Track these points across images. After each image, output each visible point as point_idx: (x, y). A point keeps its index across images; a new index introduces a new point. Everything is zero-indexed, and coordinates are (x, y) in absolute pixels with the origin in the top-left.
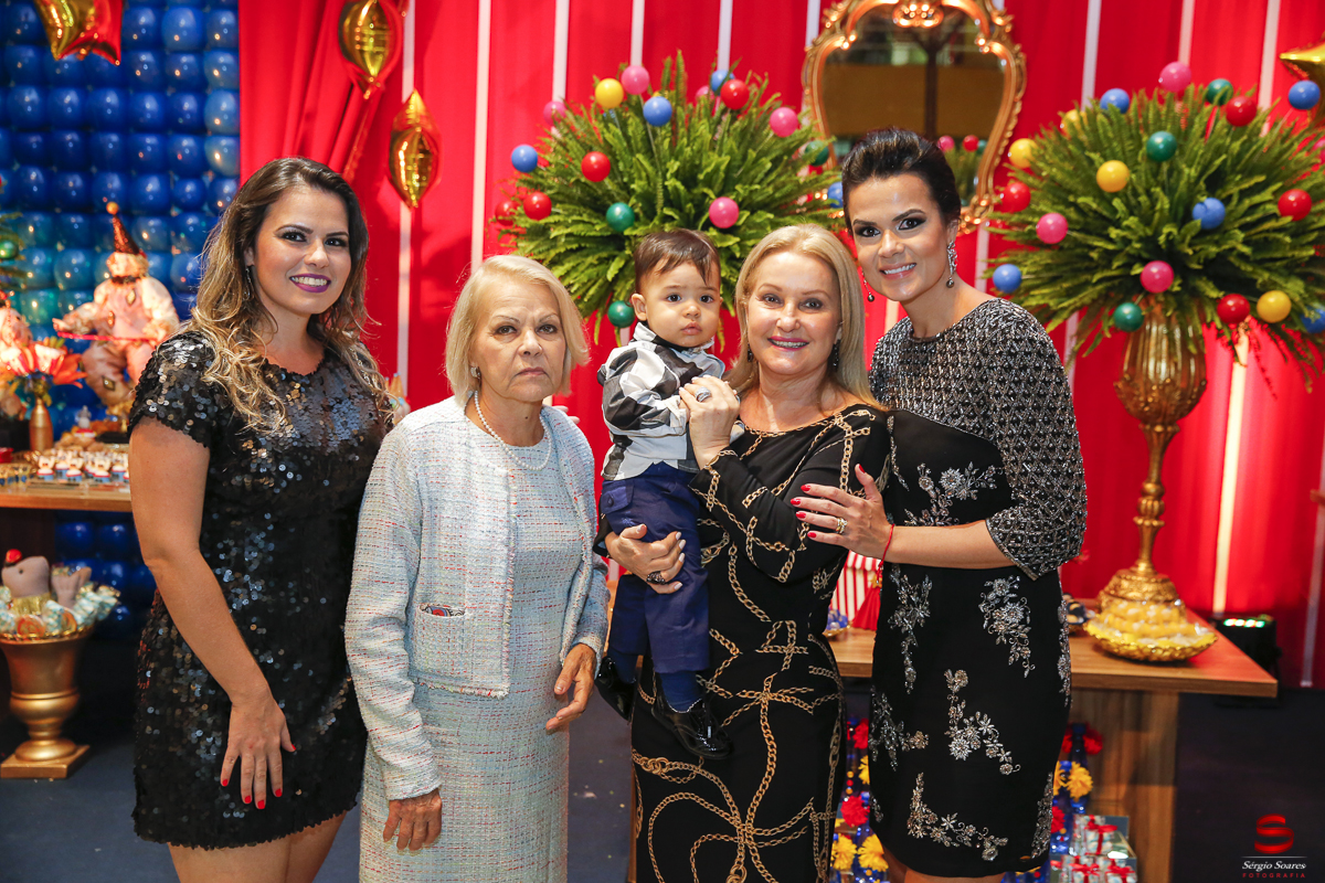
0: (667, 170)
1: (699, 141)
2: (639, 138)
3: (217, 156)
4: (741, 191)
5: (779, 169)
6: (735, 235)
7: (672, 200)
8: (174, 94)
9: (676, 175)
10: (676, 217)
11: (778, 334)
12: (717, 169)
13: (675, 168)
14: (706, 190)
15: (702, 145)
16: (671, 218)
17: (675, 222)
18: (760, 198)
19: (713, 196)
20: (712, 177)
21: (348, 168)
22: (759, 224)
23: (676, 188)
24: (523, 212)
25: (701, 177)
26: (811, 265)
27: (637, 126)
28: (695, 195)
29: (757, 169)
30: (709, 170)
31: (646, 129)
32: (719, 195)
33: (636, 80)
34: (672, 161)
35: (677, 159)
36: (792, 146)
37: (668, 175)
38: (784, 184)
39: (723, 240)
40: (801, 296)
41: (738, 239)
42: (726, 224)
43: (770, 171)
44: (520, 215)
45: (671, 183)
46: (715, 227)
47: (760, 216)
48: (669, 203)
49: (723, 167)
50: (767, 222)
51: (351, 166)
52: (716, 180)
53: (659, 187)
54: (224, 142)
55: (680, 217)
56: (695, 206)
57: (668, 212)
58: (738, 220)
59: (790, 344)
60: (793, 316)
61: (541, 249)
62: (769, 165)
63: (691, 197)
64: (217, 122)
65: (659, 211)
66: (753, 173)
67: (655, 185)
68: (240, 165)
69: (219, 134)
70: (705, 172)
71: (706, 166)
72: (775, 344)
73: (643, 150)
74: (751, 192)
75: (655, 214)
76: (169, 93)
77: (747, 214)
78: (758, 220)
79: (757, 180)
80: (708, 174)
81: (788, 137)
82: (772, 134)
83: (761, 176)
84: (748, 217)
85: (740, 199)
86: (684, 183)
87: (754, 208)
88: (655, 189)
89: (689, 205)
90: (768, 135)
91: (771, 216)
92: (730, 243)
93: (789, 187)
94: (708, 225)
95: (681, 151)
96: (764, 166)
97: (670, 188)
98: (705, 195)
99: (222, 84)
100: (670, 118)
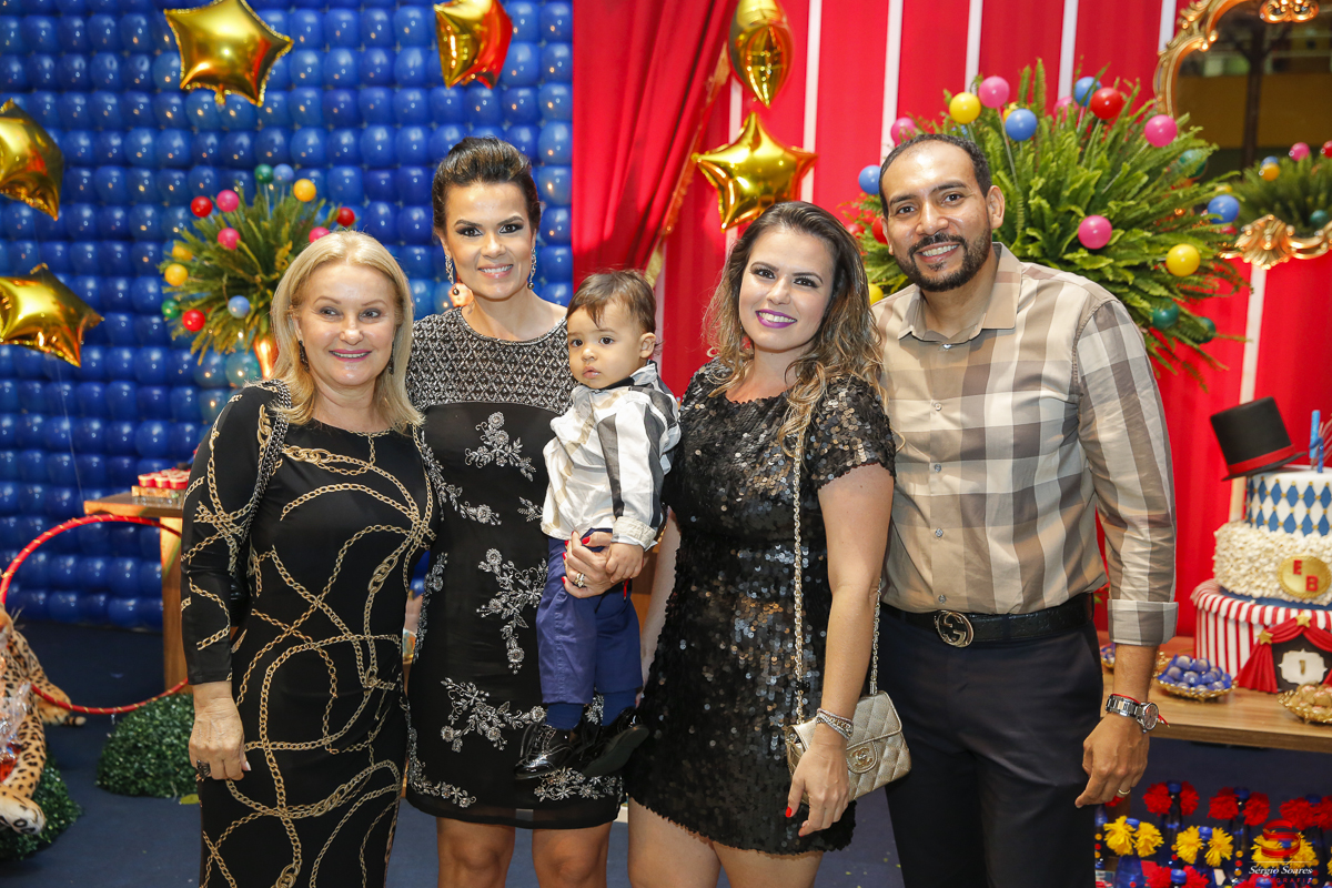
0: (1030, 188)
1: (1066, 154)
2: (998, 153)
3: (550, 187)
4: (1114, 208)
5: (1157, 183)
6: (1108, 256)
7: (1035, 220)
8: (510, 128)
9: (1040, 193)
10: (1040, 238)
11: (341, 346)
12: (1085, 185)
13: (1040, 185)
14: (1073, 208)
15: (1069, 159)
16: (1034, 239)
17: (1038, 243)
18: (1134, 215)
19: (1082, 215)
20: (1078, 195)
21: (675, 194)
22: (1133, 243)
23: (1040, 207)
24: (871, 236)
25: (1066, 193)
26: (368, 276)
27: (995, 141)
28: (1060, 213)
29: (1131, 183)
30: (1077, 186)
31: (1004, 145)
32: (1088, 213)
33: (994, 92)
34: (1037, 178)
35: (1041, 176)
36: (1168, 157)
37: (1031, 193)
38: (1158, 199)
39: (1094, 262)
40: (360, 307)
41: (1111, 261)
42: (1097, 244)
43: (1146, 186)
44: (867, 238)
45: (1034, 201)
46: (1085, 248)
47: (1135, 235)
48: (1030, 222)
49: (1093, 183)
50: (1144, 241)
51: (679, 192)
52: (1085, 197)
53: (1020, 205)
54: (559, 172)
55: (1044, 238)
56: (1061, 225)
57: (1031, 232)
58: (1111, 239)
59: (355, 356)
60: (357, 328)
61: (888, 274)
62: (1146, 179)
63: (1055, 215)
64: (551, 153)
65: (1019, 231)
66: (1125, 187)
67: (1015, 204)
68: (572, 195)
69: (552, 164)
70: (1072, 188)
71: (1072, 183)
72: (339, 357)
73: (1002, 167)
74: (1123, 208)
75: (1015, 234)
76: (505, 128)
77: (1121, 232)
78: (1132, 239)
79: (1130, 196)
80: (1075, 190)
81: (1164, 148)
82: (1146, 144)
83: (1135, 191)
84: (1121, 237)
85: (1112, 217)
86: (1049, 202)
87: (1128, 226)
88: (1015, 208)
89: (1055, 225)
90: (1140, 146)
91: (1149, 234)
92: (1102, 265)
93: (1166, 202)
94: (1076, 245)
95: (1046, 167)
96: (1139, 180)
97: (1033, 208)
98: (1072, 213)
99: (555, 116)
100: (1032, 134)
